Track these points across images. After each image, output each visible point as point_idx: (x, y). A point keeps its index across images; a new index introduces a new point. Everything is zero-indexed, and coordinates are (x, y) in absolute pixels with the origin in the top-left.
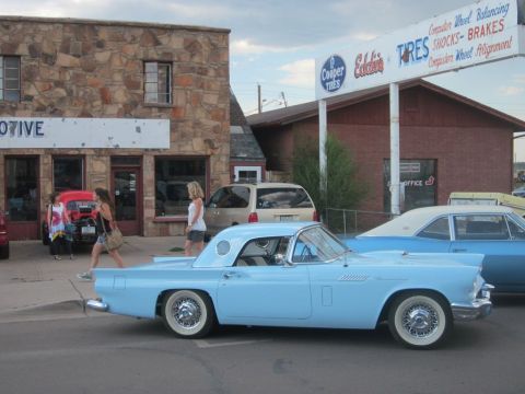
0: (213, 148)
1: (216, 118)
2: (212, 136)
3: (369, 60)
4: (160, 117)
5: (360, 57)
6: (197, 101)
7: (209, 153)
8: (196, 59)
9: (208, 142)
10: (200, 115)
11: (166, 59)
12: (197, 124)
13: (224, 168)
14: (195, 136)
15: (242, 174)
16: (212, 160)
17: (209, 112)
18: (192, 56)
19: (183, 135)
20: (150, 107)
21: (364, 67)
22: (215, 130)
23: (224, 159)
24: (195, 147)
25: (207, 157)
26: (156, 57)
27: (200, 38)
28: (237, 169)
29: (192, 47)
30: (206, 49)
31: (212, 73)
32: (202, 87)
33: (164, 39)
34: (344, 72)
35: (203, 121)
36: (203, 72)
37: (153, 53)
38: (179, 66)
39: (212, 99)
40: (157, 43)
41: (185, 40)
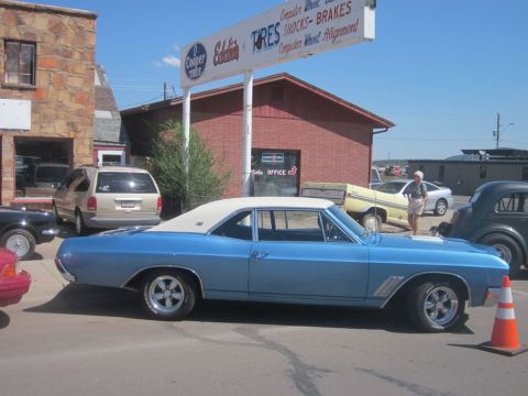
0: (76, 131)
1: (80, 101)
2: (76, 119)
3: (226, 48)
4: (20, 98)
5: (219, 44)
6: (60, 84)
7: (72, 136)
8: (62, 41)
9: (71, 125)
10: (63, 96)
11: (29, 39)
12: (60, 106)
13: (87, 151)
14: (57, 118)
15: (106, 158)
16: (75, 143)
17: (72, 95)
18: (57, 38)
19: (45, 117)
20: (11, 88)
21: (222, 54)
22: (79, 113)
23: (87, 142)
24: (56, 130)
25: (71, 141)
26: (18, 37)
27: (66, 20)
28: (101, 154)
29: (57, 30)
30: (71, 33)
31: (77, 56)
32: (66, 69)
33: (27, 18)
34: (205, 60)
35: (67, 103)
36: (68, 55)
37: (15, 33)
38: (42, 47)
39: (76, 82)
40: (20, 22)
41: (50, 22)
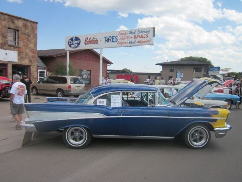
0: (32, 63)
1: (33, 52)
2: (31, 59)
3: (91, 40)
4: (14, 50)
5: (87, 39)
6: (27, 46)
7: (30, 64)
8: (27, 31)
9: (30, 60)
10: (28, 50)
11: (16, 29)
12: (27, 54)
13: (35, 70)
14: (26, 58)
15: (40, 72)
16: (32, 67)
17: (30, 50)
18: (25, 29)
19: (22, 57)
20: (10, 46)
21: (90, 42)
22: (32, 57)
23: (35, 67)
24: (26, 62)
25: (30, 66)
26: (13, 28)
27: (28, 24)
28: (39, 71)
29: (25, 26)
30: (30, 28)
31: (32, 36)
32: (28, 41)
33: (16, 21)
34: (80, 43)
35: (29, 53)
36: (29, 36)
37: (12, 26)
38: (21, 33)
39: (32, 46)
40: (13, 22)
41: (23, 24)
